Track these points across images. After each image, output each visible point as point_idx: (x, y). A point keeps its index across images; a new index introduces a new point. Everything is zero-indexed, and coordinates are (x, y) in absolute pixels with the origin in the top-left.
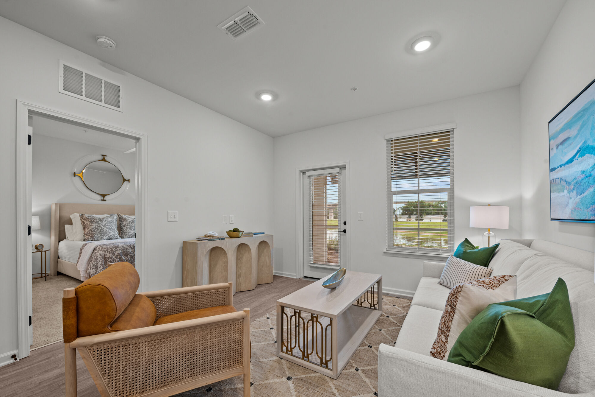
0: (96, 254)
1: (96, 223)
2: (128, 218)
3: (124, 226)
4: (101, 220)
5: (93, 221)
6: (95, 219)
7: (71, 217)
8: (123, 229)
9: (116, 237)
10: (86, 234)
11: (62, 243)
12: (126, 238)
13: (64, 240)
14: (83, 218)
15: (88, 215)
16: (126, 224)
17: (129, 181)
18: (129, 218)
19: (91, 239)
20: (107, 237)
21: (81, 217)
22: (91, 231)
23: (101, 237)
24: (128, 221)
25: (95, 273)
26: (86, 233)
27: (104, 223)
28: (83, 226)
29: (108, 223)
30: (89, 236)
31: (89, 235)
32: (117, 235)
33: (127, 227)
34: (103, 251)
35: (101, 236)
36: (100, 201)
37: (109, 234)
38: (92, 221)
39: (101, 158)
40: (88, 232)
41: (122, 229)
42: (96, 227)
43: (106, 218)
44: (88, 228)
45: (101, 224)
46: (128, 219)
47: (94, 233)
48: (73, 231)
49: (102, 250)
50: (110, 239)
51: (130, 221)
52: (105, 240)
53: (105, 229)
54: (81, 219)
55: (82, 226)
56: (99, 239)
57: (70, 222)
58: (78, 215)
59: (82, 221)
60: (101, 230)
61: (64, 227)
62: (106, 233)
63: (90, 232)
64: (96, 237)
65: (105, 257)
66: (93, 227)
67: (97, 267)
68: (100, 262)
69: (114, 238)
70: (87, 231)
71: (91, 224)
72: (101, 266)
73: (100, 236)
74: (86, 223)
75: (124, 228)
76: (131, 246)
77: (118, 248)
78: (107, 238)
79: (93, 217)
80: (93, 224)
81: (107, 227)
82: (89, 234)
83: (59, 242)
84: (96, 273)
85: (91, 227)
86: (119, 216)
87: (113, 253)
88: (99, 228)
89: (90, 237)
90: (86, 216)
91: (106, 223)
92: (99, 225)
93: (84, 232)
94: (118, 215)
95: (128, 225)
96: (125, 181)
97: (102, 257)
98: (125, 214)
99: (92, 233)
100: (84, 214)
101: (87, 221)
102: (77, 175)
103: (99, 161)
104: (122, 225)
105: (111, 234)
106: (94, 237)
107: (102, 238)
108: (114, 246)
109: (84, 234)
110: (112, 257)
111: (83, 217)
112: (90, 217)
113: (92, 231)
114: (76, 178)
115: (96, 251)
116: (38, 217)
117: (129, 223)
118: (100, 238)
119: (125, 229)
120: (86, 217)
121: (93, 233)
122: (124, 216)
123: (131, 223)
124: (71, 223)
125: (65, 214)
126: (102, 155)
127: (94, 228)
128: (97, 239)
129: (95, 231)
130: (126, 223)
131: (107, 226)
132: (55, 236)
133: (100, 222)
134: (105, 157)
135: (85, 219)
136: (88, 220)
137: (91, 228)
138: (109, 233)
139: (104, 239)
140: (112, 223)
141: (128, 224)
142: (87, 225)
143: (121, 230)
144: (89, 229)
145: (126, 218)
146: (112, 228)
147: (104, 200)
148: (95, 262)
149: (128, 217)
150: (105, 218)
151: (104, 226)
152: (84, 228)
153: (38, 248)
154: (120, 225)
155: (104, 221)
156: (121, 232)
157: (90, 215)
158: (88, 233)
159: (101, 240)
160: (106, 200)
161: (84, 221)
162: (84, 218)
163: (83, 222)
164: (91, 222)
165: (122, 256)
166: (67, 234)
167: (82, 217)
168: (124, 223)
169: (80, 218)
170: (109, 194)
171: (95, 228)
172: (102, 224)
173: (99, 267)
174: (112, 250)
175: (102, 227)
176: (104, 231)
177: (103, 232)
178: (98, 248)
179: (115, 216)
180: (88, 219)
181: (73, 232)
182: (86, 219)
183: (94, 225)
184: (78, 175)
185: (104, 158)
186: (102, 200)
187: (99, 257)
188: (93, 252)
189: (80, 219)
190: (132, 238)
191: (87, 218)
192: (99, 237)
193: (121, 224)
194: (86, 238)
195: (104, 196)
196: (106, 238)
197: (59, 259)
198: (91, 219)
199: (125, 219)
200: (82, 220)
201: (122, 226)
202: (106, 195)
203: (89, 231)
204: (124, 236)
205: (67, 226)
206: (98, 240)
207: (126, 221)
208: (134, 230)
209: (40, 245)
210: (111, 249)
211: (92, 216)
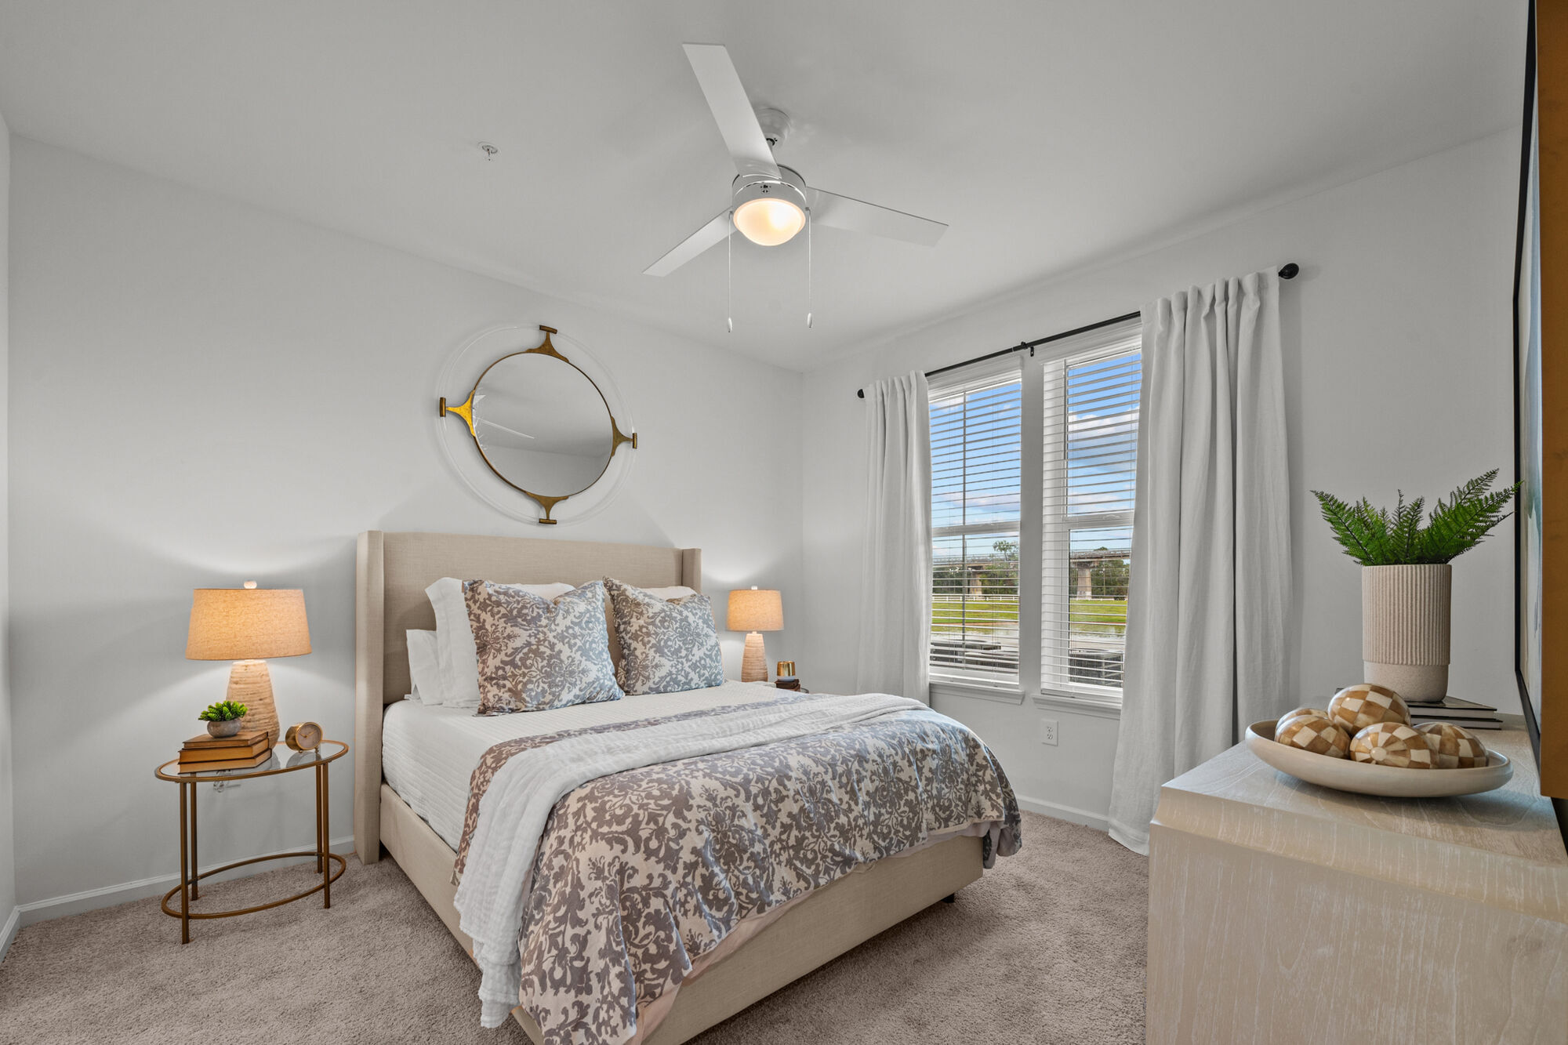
0: (567, 857)
1: (529, 622)
2: (647, 600)
3: (635, 637)
4: (548, 609)
5: (516, 617)
6: (524, 607)
7: (432, 593)
8: (633, 652)
9: (610, 690)
10: (489, 679)
11: (395, 709)
12: (644, 693)
13: (402, 699)
14: (475, 602)
15: (497, 588)
16: (641, 627)
17: (633, 440)
18: (653, 601)
19: (512, 706)
20: (576, 691)
21: (469, 594)
22: (512, 663)
23: (553, 694)
24: (651, 615)
25: (575, 1029)
26: (489, 671)
27: (562, 623)
28: (477, 637)
29: (649, 624)
30: (504, 686)
31: (501, 682)
32: (611, 680)
33: (646, 639)
34: (609, 842)
35: (550, 687)
36: (531, 523)
37: (585, 680)
38: (515, 612)
39: (536, 338)
40: (498, 668)
41: (626, 651)
42: (529, 644)
43: (568, 599)
44: (499, 650)
45: (551, 631)
46: (648, 605)
47: (524, 675)
48: (437, 658)
49: (605, 829)
50: (584, 703)
51: (655, 615)
52: (565, 706)
53: (566, 652)
54: (468, 606)
55: (472, 636)
56: (545, 703)
57: (427, 621)
58: (458, 584)
59: (475, 615)
60: (551, 657)
61: (405, 639)
62: (572, 673)
63: (508, 668)
64: (530, 696)
65: (626, 886)
66: (518, 643)
67: (585, 968)
68: (598, 927)
69: (600, 696)
70: (493, 662)
71: (509, 630)
72: (606, 970)
73: (546, 686)
74: (488, 626)
75: (634, 644)
76: (754, 790)
77: (690, 808)
78: (577, 697)
79: (517, 593)
80: (517, 630)
81: (572, 641)
82: (505, 678)
83: (386, 706)
84: (578, 1024)
85: (513, 644)
86: (610, 589)
87: (668, 849)
88: (542, 649)
89: (506, 696)
90: (487, 589)
91: (568, 622)
92: (541, 636)
93: (481, 666)
94: (605, 585)
95: (648, 634)
96: (620, 442)
97: (610, 887)
98: (636, 585)
99: (514, 676)
100: (482, 582)
101: (493, 615)
102: (450, 409)
103: (530, 351)
104: (625, 630)
105: (591, 677)
106: (524, 695)
107: (556, 696)
108: (665, 795)
109: (481, 679)
110: (666, 884)
111: (477, 597)
112: (506, 594)
113: (515, 666)
114: (449, 424)
115: (566, 833)
116: (298, 593)
117: (653, 624)
118: (548, 698)
119: (639, 649)
120: (490, 596)
121: (517, 672)
122: (631, 592)
123: (663, 621)
124: (430, 624)
125: (408, 579)
126: (542, 328)
127: (522, 648)
128: (535, 702)
129: (529, 662)
130: (641, 622)
131: (575, 636)
132: (370, 681)
133: (544, 622)
134: (552, 335)
135: (483, 607)
136: (496, 610)
137: (510, 651)
138: (584, 672)
139: (564, 702)
140: (591, 625)
141: (650, 627)
142: (494, 632)
143: (623, 657)
144: (502, 656)
145: (640, 598)
146: (594, 645)
147: (547, 522)
148: (570, 932)
149: (645, 595)
150: (561, 599)
151: (562, 638)
152: (482, 649)
153: (300, 741)
154: (617, 629)
155: (560, 617)
156: (624, 662)
157: (504, 586)
158: (500, 672)
159: (552, 707)
160: (554, 522)
161: (483, 616)
162: (481, 598)
163: (478, 618)
164: (510, 618)
165: (716, 870)
166: (417, 674)
167: (473, 597)
168: (634, 627)
169: (466, 599)
170: (566, 498)
171: (525, 650)
172: (553, 627)
173: (598, 975)
174: (660, 832)
175: (554, 644)
176: (562, 661)
177: (561, 668)
178: (573, 804)
179: (598, 589)
180: (498, 604)
181: (438, 663)
182: (489, 604)
183: (522, 636)
184: (457, 410)
185: (548, 339)
186: (541, 522)
187: (591, 885)
188: (546, 832)
189: (464, 603)
190: (666, 692)
191: (494, 598)
192: (544, 691)
193: (622, 627)
194: (490, 696)
195: (547, 503)
196: (571, 697)
197: (384, 788)
198: (508, 603)
199: (638, 604)
200: (475, 608)
201: (626, 637)
202: (556, 500)
203: (502, 662)
204: (639, 686)
205: (415, 637)
206: (539, 710)
207: (641, 614)
208: (673, 654)
209: (309, 729)
210: (653, 818)
211: (511, 591)
